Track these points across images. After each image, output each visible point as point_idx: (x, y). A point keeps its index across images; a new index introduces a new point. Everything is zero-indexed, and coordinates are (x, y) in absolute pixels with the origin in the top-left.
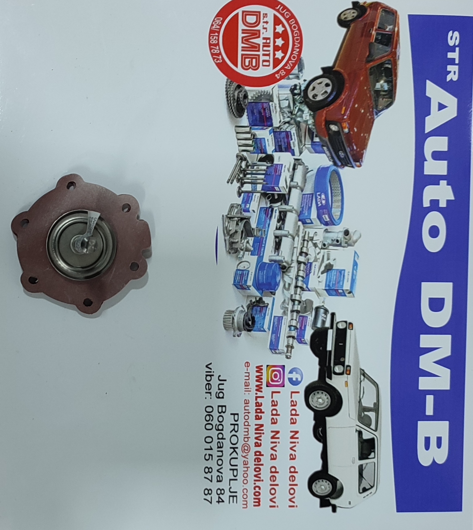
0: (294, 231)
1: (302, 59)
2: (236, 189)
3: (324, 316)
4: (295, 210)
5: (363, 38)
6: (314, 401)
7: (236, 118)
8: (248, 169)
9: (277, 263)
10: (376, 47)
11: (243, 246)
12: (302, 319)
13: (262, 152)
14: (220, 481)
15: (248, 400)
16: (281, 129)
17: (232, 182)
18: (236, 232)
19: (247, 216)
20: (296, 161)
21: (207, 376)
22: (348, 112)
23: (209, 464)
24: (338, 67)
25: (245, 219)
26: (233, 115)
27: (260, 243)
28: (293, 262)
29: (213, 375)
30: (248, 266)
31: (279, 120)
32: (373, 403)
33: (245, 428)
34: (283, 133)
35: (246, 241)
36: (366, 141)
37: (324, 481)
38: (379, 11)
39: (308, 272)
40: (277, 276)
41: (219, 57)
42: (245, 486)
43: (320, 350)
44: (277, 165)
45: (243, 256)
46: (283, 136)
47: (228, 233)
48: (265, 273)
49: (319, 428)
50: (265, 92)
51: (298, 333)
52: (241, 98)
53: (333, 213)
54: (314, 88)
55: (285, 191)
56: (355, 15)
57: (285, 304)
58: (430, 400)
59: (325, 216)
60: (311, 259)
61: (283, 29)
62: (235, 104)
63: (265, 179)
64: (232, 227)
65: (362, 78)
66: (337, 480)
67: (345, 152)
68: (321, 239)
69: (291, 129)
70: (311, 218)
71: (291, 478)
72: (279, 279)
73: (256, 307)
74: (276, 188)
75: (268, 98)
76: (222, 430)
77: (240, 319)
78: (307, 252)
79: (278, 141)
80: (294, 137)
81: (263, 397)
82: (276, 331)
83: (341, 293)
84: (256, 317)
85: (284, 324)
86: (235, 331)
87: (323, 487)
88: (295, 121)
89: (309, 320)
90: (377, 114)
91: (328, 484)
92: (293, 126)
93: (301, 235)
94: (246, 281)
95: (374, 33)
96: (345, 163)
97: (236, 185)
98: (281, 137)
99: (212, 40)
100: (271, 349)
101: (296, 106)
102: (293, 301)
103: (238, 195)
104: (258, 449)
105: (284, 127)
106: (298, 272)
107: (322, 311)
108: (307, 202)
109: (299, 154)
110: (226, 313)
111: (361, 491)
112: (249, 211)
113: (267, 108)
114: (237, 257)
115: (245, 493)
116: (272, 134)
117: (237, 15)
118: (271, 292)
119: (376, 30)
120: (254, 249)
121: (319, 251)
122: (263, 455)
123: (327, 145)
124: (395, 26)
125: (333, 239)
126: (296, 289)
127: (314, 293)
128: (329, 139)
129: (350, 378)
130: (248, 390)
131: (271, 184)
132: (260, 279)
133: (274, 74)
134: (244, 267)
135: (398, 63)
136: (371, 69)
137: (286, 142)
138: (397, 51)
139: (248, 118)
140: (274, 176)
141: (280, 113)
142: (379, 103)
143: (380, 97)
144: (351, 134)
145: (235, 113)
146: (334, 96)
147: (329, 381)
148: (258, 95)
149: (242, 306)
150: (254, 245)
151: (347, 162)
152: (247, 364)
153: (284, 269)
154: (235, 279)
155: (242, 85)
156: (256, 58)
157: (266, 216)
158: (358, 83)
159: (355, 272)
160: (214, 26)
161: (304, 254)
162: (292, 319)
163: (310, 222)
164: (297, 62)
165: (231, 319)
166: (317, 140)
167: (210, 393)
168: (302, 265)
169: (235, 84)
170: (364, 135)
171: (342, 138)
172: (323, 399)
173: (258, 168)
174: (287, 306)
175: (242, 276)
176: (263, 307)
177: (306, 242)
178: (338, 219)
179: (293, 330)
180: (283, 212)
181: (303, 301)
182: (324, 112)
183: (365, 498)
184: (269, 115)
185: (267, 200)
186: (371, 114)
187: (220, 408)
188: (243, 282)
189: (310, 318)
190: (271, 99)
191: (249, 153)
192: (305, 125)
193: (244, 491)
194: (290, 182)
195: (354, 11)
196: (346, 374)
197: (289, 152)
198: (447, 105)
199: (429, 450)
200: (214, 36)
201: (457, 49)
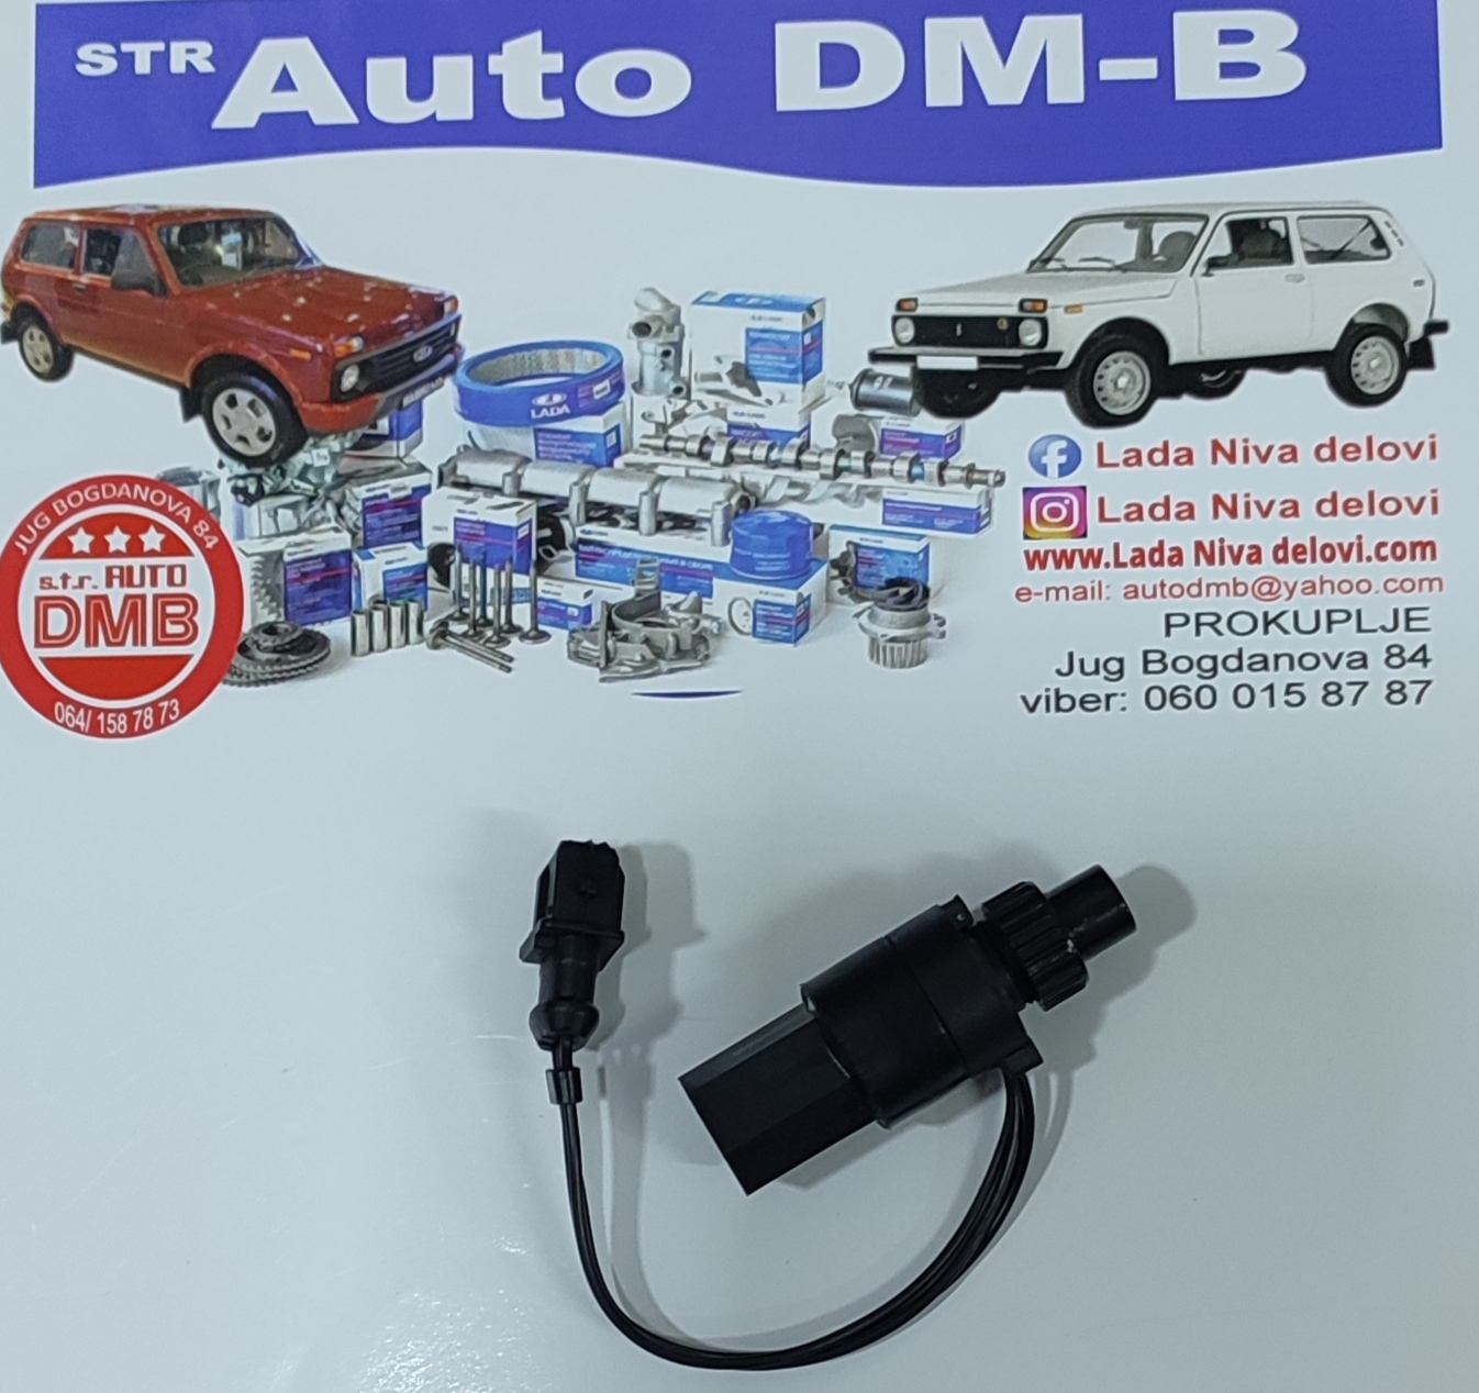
0: (640, 479)
1: (162, 475)
2: (528, 645)
3: (878, 382)
4: (583, 478)
5: (100, 307)
6: (1124, 399)
7: (332, 654)
8: (471, 616)
9: (733, 524)
10: (124, 271)
11: (685, 619)
12: (890, 446)
13: (421, 577)
14: (1364, 658)
15: (1127, 587)
16: (359, 529)
17: (508, 660)
18: (647, 641)
19: (602, 612)
20: (445, 481)
21: (1058, 709)
22: (306, 340)
23: (1314, 692)
24: (182, 374)
25: (609, 617)
26: (321, 663)
27: (676, 574)
28: (729, 477)
29: (1057, 691)
30: (741, 605)
31: (332, 533)
32: (1127, 231)
33: (1208, 594)
34: (368, 521)
35: (671, 613)
36: (385, 286)
37: (1355, 360)
38: (25, 269)
39: (755, 434)
40: (770, 521)
41: (162, 708)
42: (1378, 585)
43: (977, 387)
44: (456, 534)
45: (715, 619)
46: (377, 519)
47: (652, 663)
48: (761, 556)
49: (1201, 383)
50: (256, 576)
51: (932, 456)
52: (274, 642)
53: (588, 372)
54: (242, 439)
55: (531, 510)
56: (37, 332)
57: (848, 495)
58: (1111, 69)
59: (598, 393)
60: (719, 428)
61: (81, 531)
62: (292, 658)
63: (497, 566)
64: (634, 652)
65: (211, 306)
66: (1352, 323)
67: (416, 343)
68: (661, 400)
69: (357, 499)
70: (602, 430)
71: (1351, 456)
72: (777, 515)
73: (858, 576)
74: (522, 533)
75: (272, 565)
76: (1214, 658)
77: (894, 620)
78: (698, 440)
79: (393, 534)
80: (379, 488)
81: (1117, 547)
82: (926, 517)
83: (812, 337)
84: (887, 575)
85: (905, 494)
86: (928, 635)
87: (1374, 362)
88: (334, 487)
89: (893, 424)
90: (309, 260)
91: (1365, 348)
92: (347, 492)
93: (650, 458)
94: (786, 608)
95: (85, 279)
96: (444, 343)
97: (515, 646)
98: (379, 524)
99: (116, 728)
100: (978, 530)
101: (292, 489)
102: (838, 471)
103: (545, 638)
104: (1267, 555)
105: (351, 518)
106: (757, 462)
107: (865, 389)
108: (559, 447)
109: (426, 475)
110: (878, 661)
111: (1383, 252)
112: (589, 608)
113: (299, 568)
114: (716, 636)
115: (1397, 585)
116: (372, 551)
117: (48, 662)
118: (816, 535)
119: (77, 273)
120: (694, 588)
121: (694, 405)
122: (1285, 540)
123: (397, 394)
124: (67, 222)
125: (661, 366)
126: (804, 466)
127: (814, 414)
128: (383, 388)
129: (1057, 299)
130: (1098, 591)
131: (511, 547)
132: (776, 569)
133: (206, 552)
134: (746, 614)
135: (166, 209)
136: (184, 282)
137: (394, 511)
138: (135, 213)
139: (330, 619)
141: (312, 530)
142: (282, 256)
143: (261, 252)
144: (365, 331)
145: (316, 658)
146: (263, 379)
147: (1064, 362)
148: (267, 593)
149: (858, 615)
150: (681, 589)
151: (446, 338)
152: (1023, 594)
153: (748, 502)
154: (780, 638)
155: (240, 641)
156: (164, 605)
157: (601, 559)
158: (225, 315)
159: (751, 301)
160: (78, 723)
161: (706, 448)
162: (891, 472)
163: (614, 434)
164: (171, 489)
165: (896, 645)
166: (384, 425)
167: (1108, 697)
168: (737, 451)
169: (237, 660)
170: (369, 293)
171: (378, 356)
172: (1118, 373)
173: (467, 586)
174: (853, 489)
175: (771, 620)
176: (857, 558)
177: (672, 444)
178: (605, 354)
179: (923, 469)
180: (587, 512)
181: (838, 444)
182: (306, 407)
183: (1403, 239)
184: (320, 560)
185: (556, 558)
186: (309, 276)
187: (1151, 667)
188: (789, 616)
189: (888, 423)
190: (275, 558)
191: (426, 615)
192: (345, 460)
193: (1392, 589)
194: (503, 495)
195: (26, 336)
196: (1043, 311)
197: (420, 503)
198: (280, 68)
199: (1259, 64)
200: (106, 725)
201: (126, 47)
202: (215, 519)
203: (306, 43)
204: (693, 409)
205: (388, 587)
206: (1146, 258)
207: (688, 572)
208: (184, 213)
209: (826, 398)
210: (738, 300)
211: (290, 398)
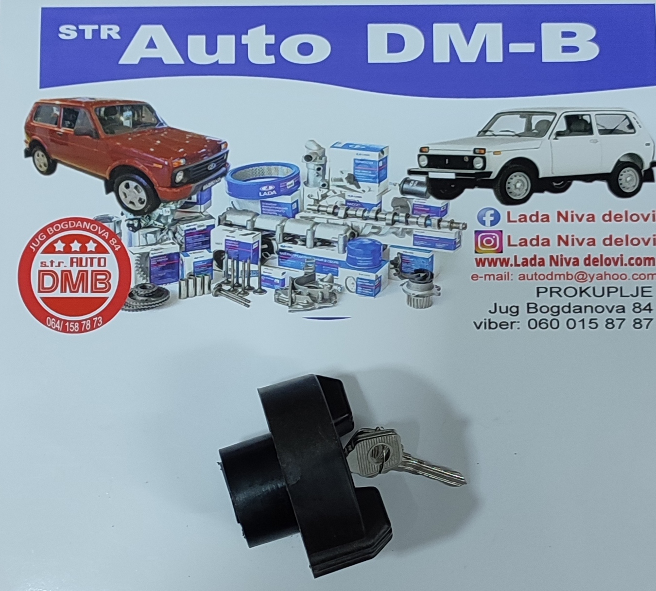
0: (307, 224)
1: (96, 218)
2: (257, 295)
3: (412, 183)
4: (282, 223)
5: (69, 143)
6: (519, 193)
7: (170, 298)
8: (232, 282)
9: (347, 244)
10: (79, 127)
11: (327, 285)
12: (417, 211)
13: (211, 264)
14: (624, 308)
15: (520, 275)
16: (183, 243)
17: (248, 301)
18: (309, 295)
19: (290, 282)
20: (221, 223)
21: (490, 328)
22: (160, 160)
23: (602, 323)
24: (105, 173)
25: (293, 284)
26: (165, 302)
27: (322, 265)
28: (346, 223)
29: (489, 320)
30: (351, 279)
31: (171, 245)
32: (521, 119)
34: (187, 240)
35: (320, 283)
36: (195, 137)
37: (620, 177)
38: (36, 125)
39: (357, 205)
40: (364, 243)
41: (94, 320)
42: (630, 276)
43: (455, 187)
44: (226, 246)
45: (339, 285)
46: (191, 239)
47: (311, 305)
48: (360, 258)
49: (553, 186)
50: (137, 263)
51: (435, 216)
52: (145, 292)
53: (285, 176)
54: (132, 203)
55: (259, 236)
56: (41, 153)
57: (398, 233)
58: (515, 48)
59: (288, 186)
60: (342, 202)
61: (60, 242)
62: (153, 299)
63: (243, 261)
64: (303, 299)
65: (118, 144)
66: (619, 162)
67: (209, 162)
68: (316, 189)
69: (182, 230)
70: (290, 202)
71: (618, 219)
72: (367, 240)
73: (402, 268)
74: (255, 246)
75: (145, 258)
76: (558, 307)
77: (418, 287)
78: (333, 207)
79: (198, 245)
80: (192, 225)
81: (516, 257)
82: (432, 243)
83: (383, 163)
84: (415, 268)
85: (423, 232)
86: (433, 294)
87: (628, 179)
88: (172, 225)
89: (418, 202)
90: (162, 124)
91: (625, 172)
92: (178, 227)
93: (312, 215)
94: (371, 281)
95: (62, 130)
96: (222, 162)
97: (251, 296)
98: (192, 242)
99: (74, 329)
100: (455, 249)
101: (154, 225)
102: (394, 222)
103: (264, 293)
104: (581, 262)
105: (179, 239)
106: (358, 217)
107: (406, 186)
108: (272, 209)
109: (213, 220)
110: (411, 305)
111: (632, 131)
112: (284, 280)
113: (156, 260)
114: (340, 293)
115: (638, 276)
116: (188, 253)
117: (43, 299)
118: (384, 249)
119: (59, 127)
120: (330, 272)
121: (331, 191)
122: (589, 256)
123: (201, 184)
124: (55, 104)
125: (317, 174)
126: (379, 219)
127: (383, 196)
128: (195, 181)
129: (490, 149)
130: (508, 276)
131: (250, 252)
132: (367, 264)
133: (115, 252)
134: (353, 284)
135: (99, 100)
136: (107, 133)
137: (198, 236)
138: (85, 101)
139: (170, 283)
140: (240, 249)
141: (162, 243)
142: (149, 121)
143: (141, 120)
144: (186, 156)
145: (163, 300)
146: (142, 177)
147: (493, 176)
148: (142, 271)
149: (402, 285)
150: (325, 272)
151: (222, 160)
152: (475, 277)
153: (354, 235)
154: (368, 294)
155: (130, 292)
156: (96, 275)
157: (289, 258)
158: (124, 148)
159: (356, 147)
160: (57, 326)
161: (336, 211)
162: (417, 223)
163: (295, 204)
164: (100, 224)
165: (419, 298)
166: (194, 198)
167: (512, 323)
168: (349, 212)
169: (128, 300)
170: (187, 140)
171: (192, 167)
172: (516, 181)
173: (230, 269)
174: (400, 230)
175: (364, 286)
176: (402, 260)
177: (321, 209)
178: (292, 169)
179: (431, 221)
180: (283, 238)
181: (394, 210)
182: (160, 190)
183: (641, 125)
184: (166, 256)
185: (269, 258)
186: (162, 131)
187: (531, 310)
188: (372, 285)
189: (415, 201)
190: (146, 255)
191: (212, 282)
192: (177, 213)
193: (635, 278)
194: (247, 229)
195: (36, 155)
196: (484, 154)
197: (210, 232)
198: (149, 38)
199: (578, 47)
200: (69, 328)
201: (81, 27)
202: (119, 238)
203: (161, 27)
204: (330, 193)
205: (195, 269)
207: (328, 265)
208: (107, 102)
209: (389, 190)
210: (350, 146)
211: (153, 185)
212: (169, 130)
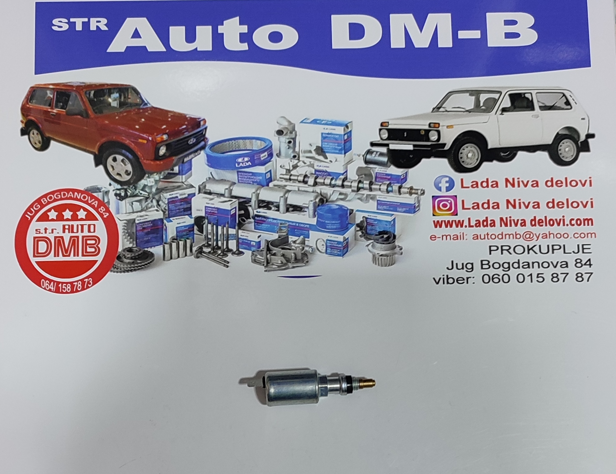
0: (280, 191)
1: (86, 189)
2: (235, 257)
3: (374, 154)
4: (257, 191)
5: (61, 122)
6: (471, 162)
7: (155, 260)
8: (212, 245)
9: (317, 209)
10: (71, 108)
11: (299, 247)
12: (379, 179)
13: (192, 229)
14: (567, 264)
15: (474, 235)
16: (165, 210)
17: (227, 262)
18: (283, 255)
19: (265, 244)
20: (201, 192)
21: (448, 283)
22: (145, 136)
24: (94, 149)
25: (268, 246)
26: (150, 263)
27: (295, 229)
28: (316, 191)
29: (447, 276)
30: (321, 241)
31: (155, 211)
32: (470, 97)
33: (505, 238)
34: (170, 207)
35: (293, 244)
36: (176, 115)
37: (559, 148)
38: (31, 107)
39: (325, 174)
40: (332, 208)
41: (85, 281)
42: (571, 235)
43: (413, 156)
44: (206, 212)
45: (311, 247)
46: (174, 207)
47: (285, 264)
49: (501, 156)
50: (124, 229)
51: (396, 183)
52: (131, 255)
53: (258, 149)
54: (119, 174)
55: (236, 203)
56: (36, 132)
57: (363, 198)
58: (463, 34)
59: (262, 157)
60: (310, 171)
61: (53, 210)
62: (139, 261)
63: (222, 225)
64: (278, 260)
65: (107, 122)
66: (558, 133)
67: (189, 137)
68: (288, 160)
69: (166, 199)
70: (264, 172)
71: (559, 185)
72: (335, 206)
73: (367, 230)
74: (233, 212)
75: (131, 224)
76: (509, 263)
77: (382, 247)
78: (303, 176)
79: (180, 212)
80: (174, 194)
81: (469, 219)
82: (394, 207)
83: (348, 137)
84: (379, 230)
85: (386, 198)
86: (395, 253)
87: (567, 149)
88: (156, 194)
89: (380, 171)
90: (146, 104)
91: (563, 143)
92: (161, 195)
93: (284, 183)
94: (339, 243)
95: (55, 111)
96: (201, 137)
97: (230, 257)
98: (174, 209)
99: (66, 290)
100: (415, 212)
101: (139, 194)
102: (359, 189)
103: (242, 254)
104: (528, 223)
105: (163, 206)
106: (327, 185)
107: (369, 157)
108: (247, 178)
109: (194, 189)
110: (376, 264)
111: (569, 107)
112: (260, 242)
113: (142, 226)
114: (311, 253)
115: (579, 235)
116: (171, 219)
117: (37, 262)
118: (350, 214)
119: (52, 109)
120: (302, 235)
122: (535, 217)
123: (182, 157)
124: (49, 88)
125: (288, 147)
126: (345, 186)
127: (349, 166)
128: (176, 155)
129: (444, 123)
130: (463, 237)
131: (228, 218)
132: (335, 227)
133: (104, 219)
134: (323, 245)
135: (89, 84)
136: (96, 113)
137: (180, 203)
138: (76, 85)
139: (154, 246)
141: (147, 211)
142: (135, 102)
143: (127, 101)
144: (169, 132)
145: (149, 262)
146: (128, 152)
147: (447, 147)
148: (128, 236)
149: (368, 246)
150: (297, 235)
151: (201, 135)
152: (433, 238)
153: (323, 201)
154: (337, 254)
155: (118, 255)
156: (86, 240)
157: (263, 222)
158: (112, 126)
159: (323, 122)
160: (50, 288)
161: (306, 179)
162: (380, 189)
163: (269, 173)
164: (90, 194)
165: (383, 258)
166: (176, 169)
167: (468, 278)
168: (318, 180)
169: (116, 262)
170: (169, 118)
171: (173, 142)
172: (468, 152)
173: (210, 233)
174: (365, 196)
175: (333, 248)
176: (367, 223)
177: (292, 177)
178: (265, 142)
179: (392, 188)
180: (259, 204)
181: (359, 178)
182: (145, 162)
183: (577, 102)
184: (150, 222)
185: (246, 222)
186: (146, 110)
187: (484, 267)
188: (340, 246)
189: (378, 170)
190: (132, 221)
191: (193, 244)
192: (160, 183)
193: (577, 237)
194: (225, 197)
195: (31, 133)
196: (439, 127)
197: (191, 199)
198: (134, 29)
199: (520, 33)
200: (62, 289)
201: (72, 20)
202: (108, 206)
203: (145, 19)
204: (300, 164)
205: (178, 234)
206: (477, 108)
207: (300, 228)
208: (96, 86)
209: (353, 160)
210: (318, 122)
211: (138, 158)
212: (153, 109)
